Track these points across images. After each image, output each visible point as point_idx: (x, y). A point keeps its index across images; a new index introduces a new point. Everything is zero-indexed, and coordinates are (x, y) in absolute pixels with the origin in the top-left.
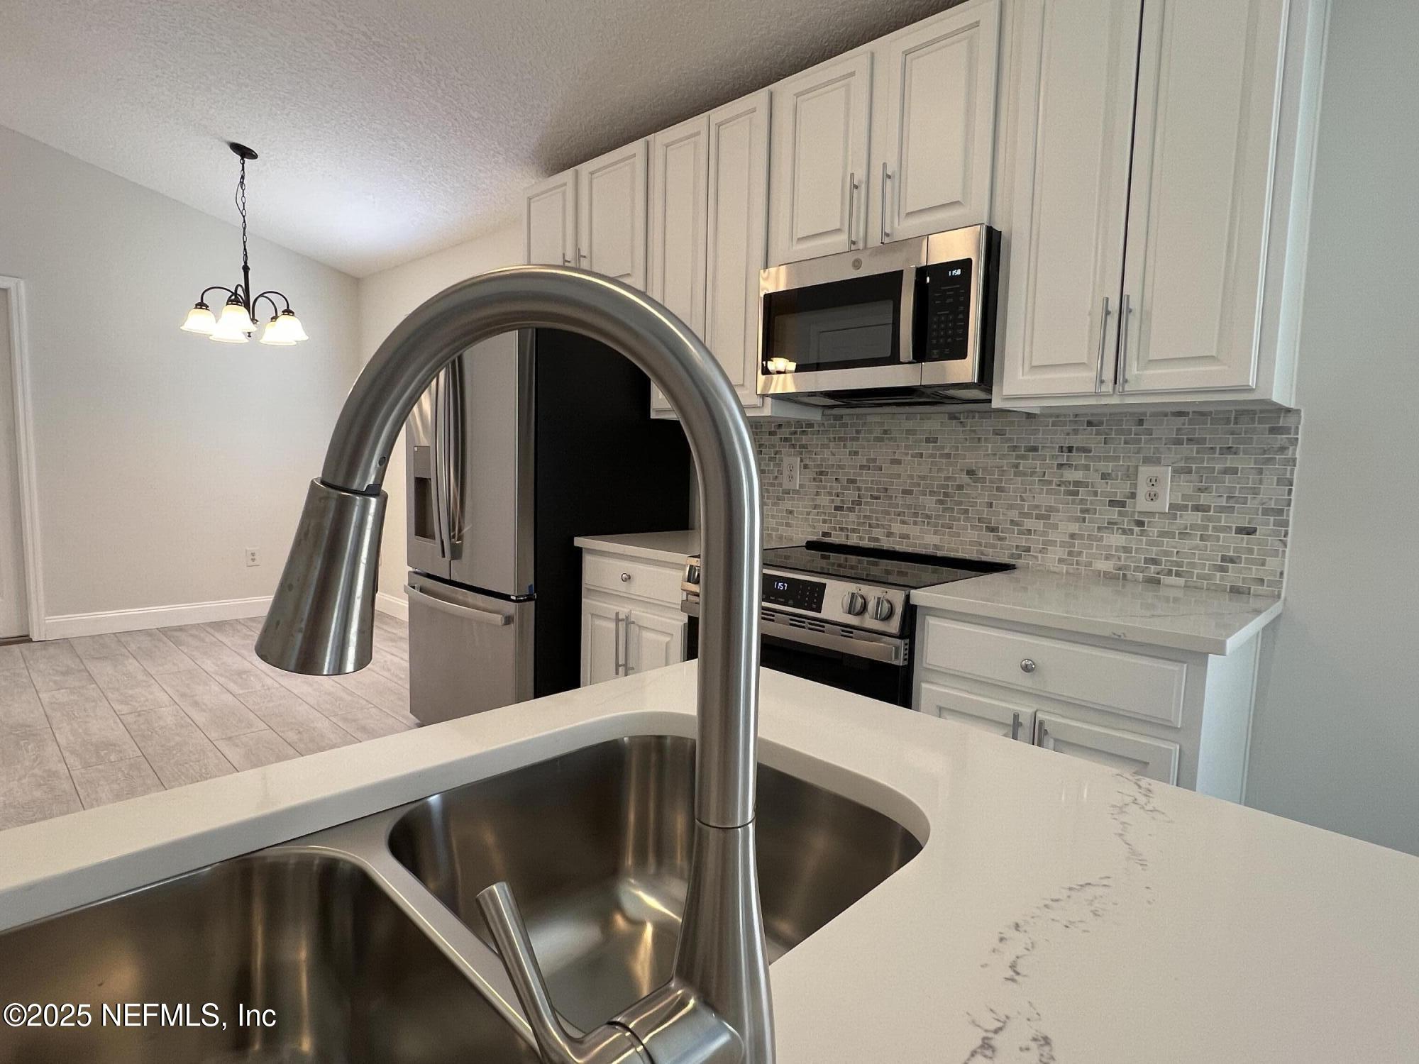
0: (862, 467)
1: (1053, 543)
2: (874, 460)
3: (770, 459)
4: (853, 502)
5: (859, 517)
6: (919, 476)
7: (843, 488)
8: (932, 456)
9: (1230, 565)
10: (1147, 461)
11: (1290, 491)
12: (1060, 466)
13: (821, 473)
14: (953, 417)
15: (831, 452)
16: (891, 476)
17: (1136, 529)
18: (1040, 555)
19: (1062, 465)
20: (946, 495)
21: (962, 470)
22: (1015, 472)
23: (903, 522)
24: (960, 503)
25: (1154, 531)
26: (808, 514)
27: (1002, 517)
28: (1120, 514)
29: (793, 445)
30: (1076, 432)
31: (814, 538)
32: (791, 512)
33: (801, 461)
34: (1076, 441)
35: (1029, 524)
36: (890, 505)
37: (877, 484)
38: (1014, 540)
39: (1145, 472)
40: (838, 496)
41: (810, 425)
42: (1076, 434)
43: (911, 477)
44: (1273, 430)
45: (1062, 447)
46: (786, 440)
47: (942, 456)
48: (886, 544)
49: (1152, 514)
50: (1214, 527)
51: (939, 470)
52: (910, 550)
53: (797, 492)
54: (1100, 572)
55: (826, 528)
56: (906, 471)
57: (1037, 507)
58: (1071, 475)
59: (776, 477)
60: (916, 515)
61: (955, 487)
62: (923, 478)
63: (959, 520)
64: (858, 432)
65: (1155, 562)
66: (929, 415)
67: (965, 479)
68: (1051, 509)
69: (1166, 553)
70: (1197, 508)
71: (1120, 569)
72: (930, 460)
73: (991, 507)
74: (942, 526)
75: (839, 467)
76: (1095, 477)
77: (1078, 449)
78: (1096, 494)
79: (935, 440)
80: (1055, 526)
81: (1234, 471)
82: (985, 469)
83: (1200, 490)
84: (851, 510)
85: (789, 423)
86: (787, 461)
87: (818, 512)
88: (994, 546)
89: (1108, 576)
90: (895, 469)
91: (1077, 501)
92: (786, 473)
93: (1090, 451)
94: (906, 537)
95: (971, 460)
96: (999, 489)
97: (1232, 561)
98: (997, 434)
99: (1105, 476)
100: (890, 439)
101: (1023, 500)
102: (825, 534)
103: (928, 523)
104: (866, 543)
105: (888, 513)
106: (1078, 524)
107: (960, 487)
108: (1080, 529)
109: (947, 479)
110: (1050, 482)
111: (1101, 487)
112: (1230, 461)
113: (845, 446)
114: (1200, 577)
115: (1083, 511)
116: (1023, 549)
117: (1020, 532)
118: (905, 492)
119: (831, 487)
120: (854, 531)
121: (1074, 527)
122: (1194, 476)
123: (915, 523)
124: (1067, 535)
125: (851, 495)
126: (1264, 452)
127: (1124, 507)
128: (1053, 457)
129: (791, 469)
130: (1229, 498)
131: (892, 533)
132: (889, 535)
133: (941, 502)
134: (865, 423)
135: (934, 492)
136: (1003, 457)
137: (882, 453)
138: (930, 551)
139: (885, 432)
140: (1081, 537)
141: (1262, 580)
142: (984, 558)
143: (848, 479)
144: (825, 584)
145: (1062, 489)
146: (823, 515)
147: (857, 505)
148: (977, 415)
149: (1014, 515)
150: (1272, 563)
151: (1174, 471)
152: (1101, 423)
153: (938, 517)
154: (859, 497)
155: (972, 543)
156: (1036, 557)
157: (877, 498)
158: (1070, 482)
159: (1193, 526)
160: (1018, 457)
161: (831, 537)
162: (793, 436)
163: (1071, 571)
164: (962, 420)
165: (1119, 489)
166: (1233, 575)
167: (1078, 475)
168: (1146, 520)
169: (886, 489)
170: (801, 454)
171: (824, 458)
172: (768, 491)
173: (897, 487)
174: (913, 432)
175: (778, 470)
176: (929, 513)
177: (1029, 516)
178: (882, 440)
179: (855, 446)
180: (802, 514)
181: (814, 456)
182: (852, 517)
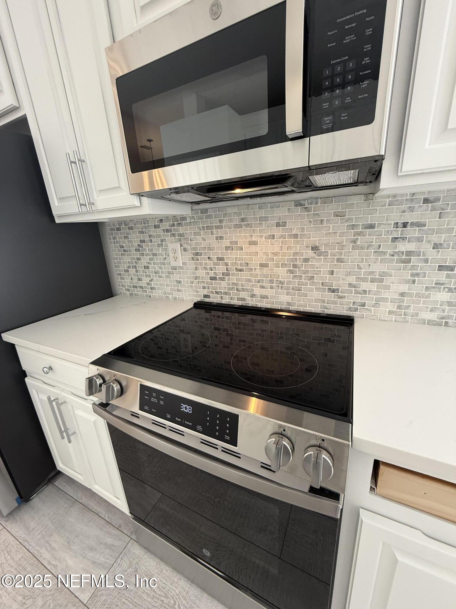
0: (227, 248)
1: (385, 300)
2: (236, 243)
3: (159, 246)
4: (223, 274)
5: (229, 284)
6: (272, 253)
7: (215, 264)
8: (282, 237)
12: (395, 239)
13: (197, 254)
14: (298, 204)
15: (203, 238)
16: (250, 254)
18: (372, 309)
20: (295, 266)
21: (307, 247)
22: (353, 246)
23: (262, 287)
24: (306, 272)
26: (192, 283)
27: (342, 281)
28: (448, 276)
29: (173, 234)
30: (412, 209)
31: (199, 299)
32: (180, 282)
33: (181, 246)
34: (409, 218)
35: (364, 286)
36: (251, 275)
37: (240, 260)
38: (352, 298)
40: (211, 270)
41: (183, 218)
42: (412, 211)
43: (266, 254)
45: (397, 223)
46: (167, 231)
47: (291, 236)
48: (251, 302)
51: (289, 248)
53: (180, 268)
54: (424, 320)
55: (206, 292)
56: (262, 250)
57: (372, 273)
58: (405, 247)
59: (165, 258)
60: (271, 281)
61: (302, 260)
62: (276, 254)
63: (306, 284)
64: (221, 221)
66: (277, 204)
67: (310, 253)
68: (383, 274)
71: (443, 318)
72: (281, 240)
73: (333, 274)
74: (293, 289)
75: (209, 249)
76: (427, 247)
77: (412, 224)
78: (426, 261)
79: (284, 224)
80: (388, 288)
82: (326, 245)
84: (222, 279)
85: (167, 218)
86: (171, 246)
87: (199, 282)
88: (335, 303)
89: (431, 323)
90: (253, 248)
91: (409, 267)
92: (171, 255)
93: (424, 226)
94: (263, 297)
95: (315, 239)
98: (337, 216)
99: (437, 246)
100: (248, 225)
101: (359, 268)
102: (205, 296)
103: (282, 287)
104: (236, 302)
105: (250, 281)
106: (407, 285)
107: (306, 260)
108: (409, 289)
109: (295, 254)
110: (385, 253)
111: (432, 255)
113: (212, 233)
115: (413, 275)
116: (359, 304)
117: (357, 292)
118: (262, 265)
119: (206, 264)
120: (226, 293)
121: (404, 288)
123: (272, 288)
124: (397, 294)
125: (221, 269)
128: (389, 232)
129: (175, 251)
131: (254, 295)
132: (253, 296)
133: (291, 272)
134: (226, 214)
135: (286, 264)
136: (342, 234)
137: (242, 237)
139: (243, 220)
140: (410, 295)
142: (327, 312)
143: (217, 258)
144: (237, 416)
145: (395, 258)
146: (202, 283)
147: (226, 276)
148: (319, 200)
149: (352, 279)
152: (437, 200)
153: (289, 282)
154: (227, 270)
155: (317, 300)
156: (370, 310)
157: (240, 270)
158: (403, 253)
160: (356, 234)
161: (210, 298)
162: (172, 228)
163: (398, 320)
164: (306, 206)
165: (449, 256)
167: (411, 247)
169: (247, 264)
170: (180, 241)
171: (198, 243)
172: (161, 268)
173: (255, 262)
174: (266, 219)
175: (166, 253)
176: (282, 280)
177: (365, 280)
178: (240, 226)
179: (220, 232)
180: (188, 283)
181: (190, 242)
182: (224, 284)
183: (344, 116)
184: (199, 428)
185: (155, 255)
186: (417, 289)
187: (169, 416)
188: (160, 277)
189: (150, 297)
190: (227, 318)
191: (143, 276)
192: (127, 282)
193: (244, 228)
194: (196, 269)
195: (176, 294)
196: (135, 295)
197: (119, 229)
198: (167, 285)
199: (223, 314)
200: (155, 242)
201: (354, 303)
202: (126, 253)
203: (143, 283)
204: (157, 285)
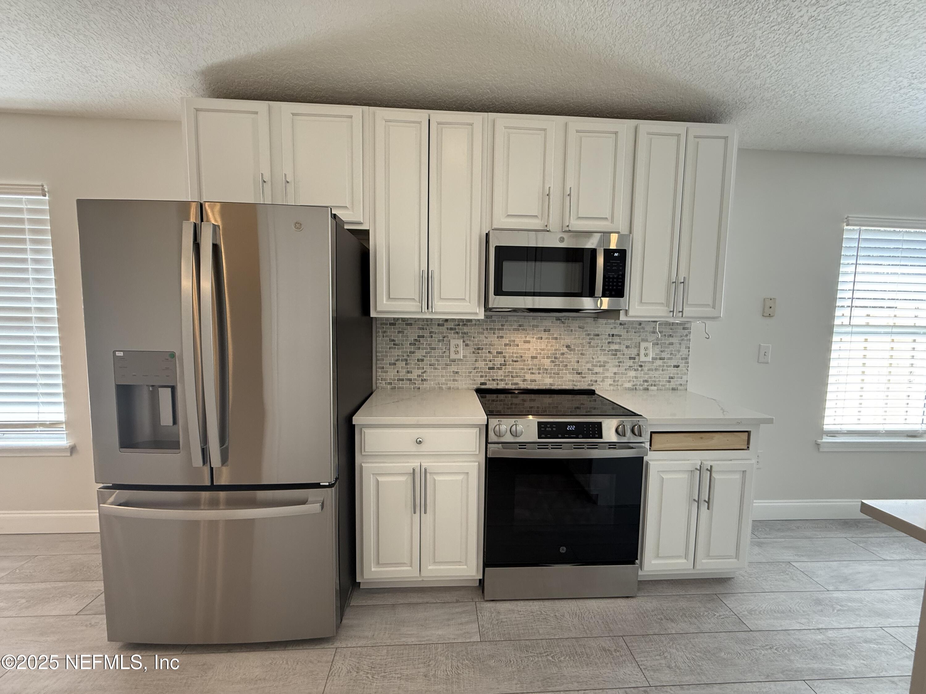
0: (506, 345)
1: (607, 377)
2: (514, 341)
3: (439, 341)
4: (501, 365)
5: (505, 372)
6: (540, 349)
7: (494, 357)
8: (547, 338)
9: (672, 380)
10: (643, 340)
11: (689, 351)
12: (609, 343)
13: (479, 349)
14: (558, 319)
15: (485, 337)
16: (525, 349)
17: (640, 369)
18: (601, 383)
19: (610, 342)
20: (555, 358)
21: (563, 345)
22: (589, 346)
23: (532, 373)
24: (562, 362)
25: (646, 369)
26: (470, 373)
27: (584, 367)
28: (633, 363)
29: (457, 332)
30: (615, 328)
31: (479, 387)
32: (457, 373)
33: (464, 342)
34: (615, 332)
35: (597, 370)
36: (524, 365)
37: (516, 354)
38: (590, 377)
39: (643, 345)
40: (490, 361)
42: (615, 329)
43: (536, 349)
44: (684, 329)
45: (609, 334)
46: (451, 329)
47: (553, 338)
48: (523, 385)
49: (645, 362)
50: (666, 366)
51: (551, 346)
52: (537, 387)
53: (460, 360)
54: (626, 388)
55: (483, 380)
56: (533, 347)
57: (600, 361)
58: (614, 347)
59: (445, 352)
60: (539, 369)
61: (560, 354)
62: (543, 350)
63: (563, 370)
64: (502, 325)
65: (647, 381)
66: (545, 318)
67: (565, 350)
68: (605, 362)
69: (650, 377)
70: (661, 359)
71: (634, 386)
72: (546, 340)
73: (578, 363)
74: (554, 374)
75: (490, 345)
76: (623, 347)
77: (616, 335)
78: (624, 355)
79: (549, 331)
80: (608, 370)
81: (672, 344)
82: (574, 344)
83: (662, 352)
84: (499, 369)
86: (453, 342)
87: (477, 372)
88: (580, 381)
89: (629, 389)
90: (527, 346)
91: (616, 358)
92: (452, 349)
93: (621, 336)
94: (532, 381)
95: (568, 341)
96: (582, 354)
97: (672, 378)
98: (580, 328)
99: (627, 347)
100: (524, 330)
101: (593, 358)
102: (482, 384)
103: (546, 373)
104: (510, 386)
105: (523, 369)
106: (617, 368)
107: (563, 354)
108: (618, 370)
109: (556, 350)
110: (605, 350)
111: (626, 351)
112: (671, 340)
113: (494, 333)
114: (662, 386)
115: (619, 362)
116: (594, 381)
117: (593, 374)
118: (533, 358)
119: (486, 356)
120: (502, 380)
121: (615, 370)
122: (659, 346)
123: (539, 373)
124: (613, 373)
125: (499, 360)
126: (681, 337)
127: (635, 359)
128: (606, 339)
129: (457, 346)
130: (671, 354)
131: (526, 380)
132: (524, 380)
133: (553, 362)
134: (507, 321)
135: (549, 357)
136: (583, 339)
137: (519, 337)
138: (548, 387)
139: (520, 326)
140: (618, 374)
141: (681, 384)
142: (576, 388)
143: (497, 352)
145: (610, 353)
146: (480, 373)
147: (504, 366)
148: (570, 318)
149: (589, 366)
150: (685, 377)
151: (653, 344)
152: (625, 324)
153: (551, 369)
154: (504, 361)
155: (569, 381)
156: (600, 384)
157: (516, 362)
158: (613, 350)
159: (660, 366)
160: (590, 339)
161: (486, 385)
162: (457, 327)
163: (614, 389)
164: (563, 321)
165: (633, 352)
166: (673, 384)
167: (616, 347)
168: (643, 364)
169: (522, 356)
170: (463, 337)
171: (480, 340)
172: (438, 361)
173: (528, 355)
174: (537, 326)
175: (446, 348)
176: (547, 368)
177: (596, 366)
178: (518, 330)
179: (501, 333)
180: (465, 373)
181: (473, 339)
182: (501, 372)
183: (613, 293)
184: (580, 436)
185: (434, 349)
186: (622, 370)
187: (560, 436)
188: (435, 369)
189: (419, 389)
190: (501, 401)
191: (414, 368)
192: (391, 374)
193: (521, 331)
194: (476, 361)
195: (451, 384)
196: (399, 388)
197: (393, 324)
198: (442, 376)
199: (497, 397)
200: (436, 338)
201: (591, 380)
202: (396, 346)
203: (413, 376)
204: (430, 376)
